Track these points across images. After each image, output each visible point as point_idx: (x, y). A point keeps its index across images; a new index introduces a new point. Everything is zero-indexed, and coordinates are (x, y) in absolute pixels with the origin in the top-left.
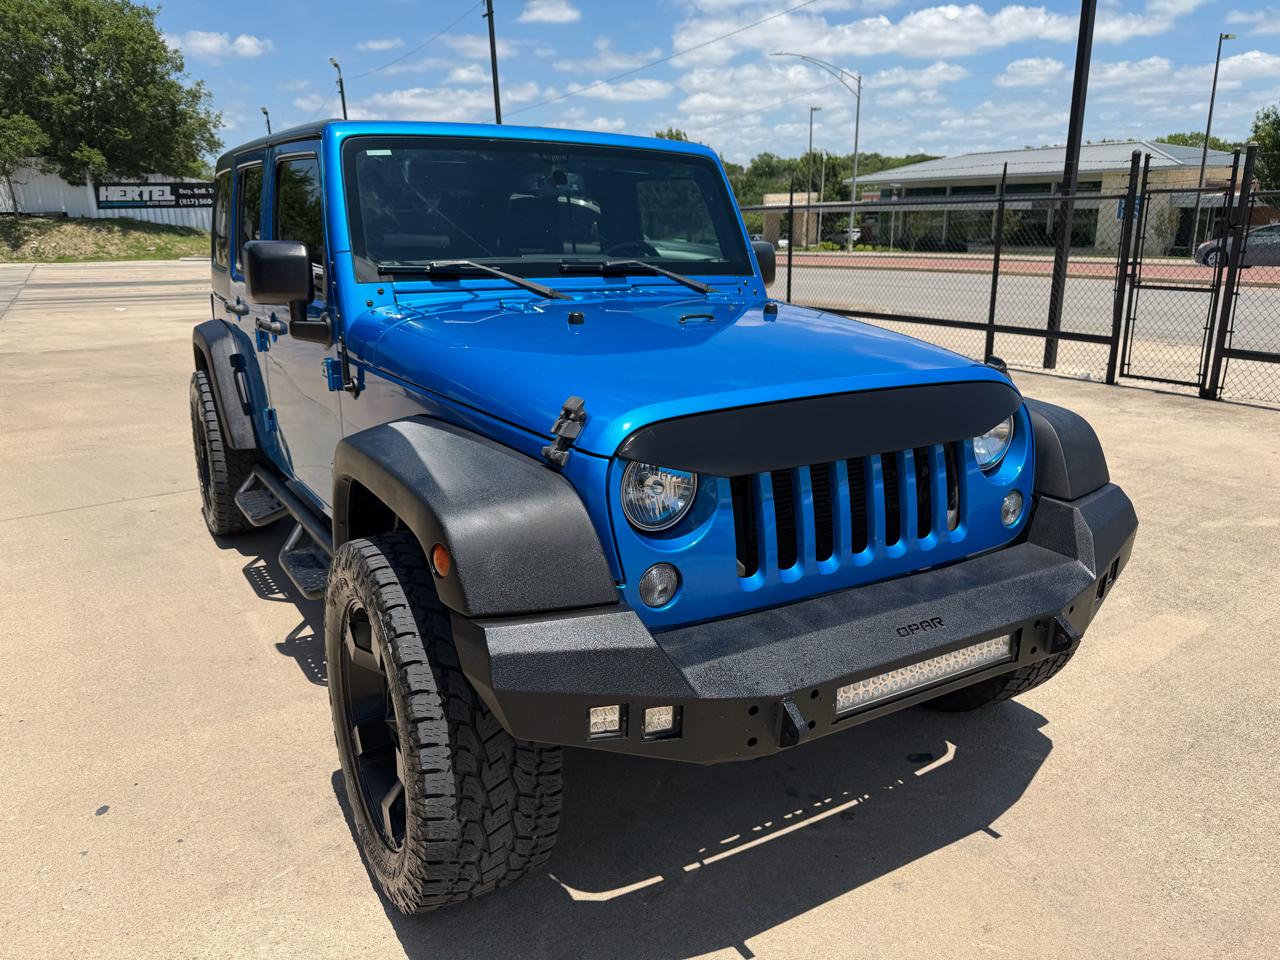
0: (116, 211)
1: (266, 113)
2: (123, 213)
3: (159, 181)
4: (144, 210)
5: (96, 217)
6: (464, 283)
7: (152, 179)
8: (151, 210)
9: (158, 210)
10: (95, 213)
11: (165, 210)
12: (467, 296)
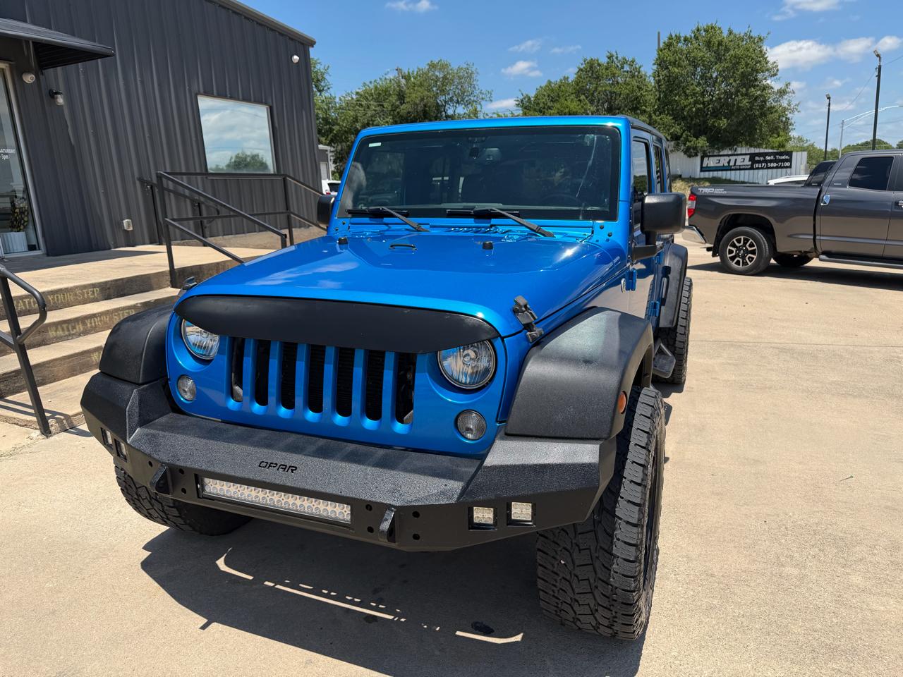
0: (711, 173)
1: (829, 98)
2: (715, 174)
3: (744, 152)
4: (729, 172)
5: (698, 177)
6: (386, 220)
7: (739, 151)
8: (733, 172)
9: (738, 171)
10: (699, 174)
11: (742, 172)
12: (385, 227)
